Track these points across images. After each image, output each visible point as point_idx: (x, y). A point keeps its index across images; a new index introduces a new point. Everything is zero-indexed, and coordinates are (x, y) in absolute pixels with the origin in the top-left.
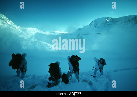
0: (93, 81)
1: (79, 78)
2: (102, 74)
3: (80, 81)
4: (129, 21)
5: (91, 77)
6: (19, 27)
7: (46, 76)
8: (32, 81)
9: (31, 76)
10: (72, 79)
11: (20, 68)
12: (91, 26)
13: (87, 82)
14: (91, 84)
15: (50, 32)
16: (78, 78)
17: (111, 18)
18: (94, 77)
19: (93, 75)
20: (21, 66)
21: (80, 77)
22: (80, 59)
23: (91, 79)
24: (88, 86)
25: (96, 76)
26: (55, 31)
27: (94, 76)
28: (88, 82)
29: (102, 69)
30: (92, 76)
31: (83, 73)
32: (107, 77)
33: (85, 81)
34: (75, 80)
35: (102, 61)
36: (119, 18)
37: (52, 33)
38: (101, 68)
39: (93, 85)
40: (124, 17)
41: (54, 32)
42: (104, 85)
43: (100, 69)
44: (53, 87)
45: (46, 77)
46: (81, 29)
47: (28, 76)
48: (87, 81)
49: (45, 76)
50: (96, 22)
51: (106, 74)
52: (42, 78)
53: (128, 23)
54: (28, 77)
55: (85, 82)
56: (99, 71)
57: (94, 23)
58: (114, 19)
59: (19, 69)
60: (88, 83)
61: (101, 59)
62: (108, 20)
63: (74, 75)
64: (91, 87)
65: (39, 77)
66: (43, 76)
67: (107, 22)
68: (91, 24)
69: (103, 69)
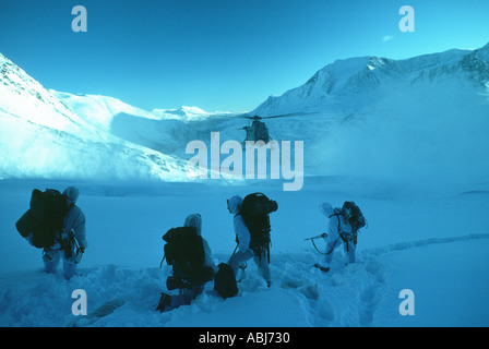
0: (320, 286)
1: (272, 275)
2: (352, 259)
3: (276, 286)
4: (445, 69)
5: (313, 270)
6: (52, 91)
7: (155, 269)
8: (103, 290)
9: (99, 272)
10: (247, 278)
11: (60, 241)
12: (311, 87)
13: (299, 288)
14: (312, 294)
15: (167, 112)
16: (266, 274)
17: (385, 60)
18: (325, 270)
19: (321, 264)
20: (64, 236)
21: (275, 272)
22: (273, 206)
23: (314, 278)
24: (303, 301)
25: (331, 266)
26: (185, 109)
27: (325, 265)
28: (304, 287)
29: (351, 243)
30: (316, 266)
31: (286, 258)
32: (368, 269)
33: (292, 285)
34: (258, 284)
35: (348, 212)
36: (412, 59)
37: (173, 113)
38: (349, 239)
39: (322, 298)
40: (427, 55)
41: (181, 113)
42: (358, 298)
43: (345, 240)
44: (177, 307)
45: (153, 273)
46: (276, 98)
47: (89, 271)
48: (301, 284)
49: (148, 270)
50: (331, 74)
51: (365, 259)
52: (140, 277)
53: (444, 76)
54: (89, 276)
55: (291, 290)
56: (340, 249)
57: (322, 79)
58: (395, 63)
59: (58, 246)
60: (302, 291)
61: (348, 205)
62: (373, 65)
63: (251, 265)
64: (313, 305)
65: (128, 273)
66: (141, 271)
67: (369, 74)
68: (312, 80)
69: (355, 242)
